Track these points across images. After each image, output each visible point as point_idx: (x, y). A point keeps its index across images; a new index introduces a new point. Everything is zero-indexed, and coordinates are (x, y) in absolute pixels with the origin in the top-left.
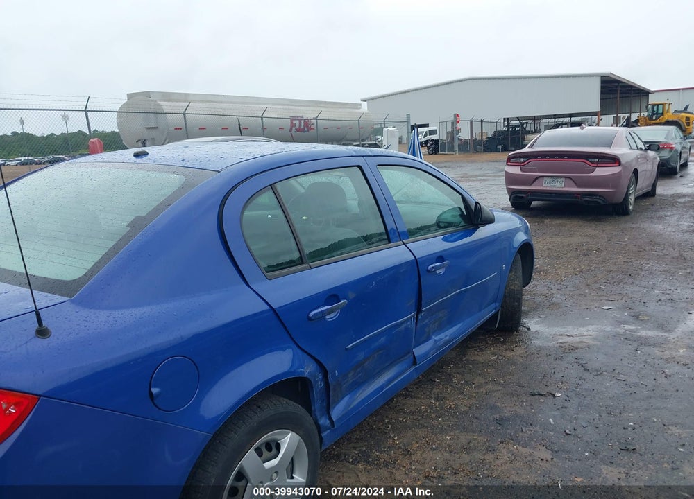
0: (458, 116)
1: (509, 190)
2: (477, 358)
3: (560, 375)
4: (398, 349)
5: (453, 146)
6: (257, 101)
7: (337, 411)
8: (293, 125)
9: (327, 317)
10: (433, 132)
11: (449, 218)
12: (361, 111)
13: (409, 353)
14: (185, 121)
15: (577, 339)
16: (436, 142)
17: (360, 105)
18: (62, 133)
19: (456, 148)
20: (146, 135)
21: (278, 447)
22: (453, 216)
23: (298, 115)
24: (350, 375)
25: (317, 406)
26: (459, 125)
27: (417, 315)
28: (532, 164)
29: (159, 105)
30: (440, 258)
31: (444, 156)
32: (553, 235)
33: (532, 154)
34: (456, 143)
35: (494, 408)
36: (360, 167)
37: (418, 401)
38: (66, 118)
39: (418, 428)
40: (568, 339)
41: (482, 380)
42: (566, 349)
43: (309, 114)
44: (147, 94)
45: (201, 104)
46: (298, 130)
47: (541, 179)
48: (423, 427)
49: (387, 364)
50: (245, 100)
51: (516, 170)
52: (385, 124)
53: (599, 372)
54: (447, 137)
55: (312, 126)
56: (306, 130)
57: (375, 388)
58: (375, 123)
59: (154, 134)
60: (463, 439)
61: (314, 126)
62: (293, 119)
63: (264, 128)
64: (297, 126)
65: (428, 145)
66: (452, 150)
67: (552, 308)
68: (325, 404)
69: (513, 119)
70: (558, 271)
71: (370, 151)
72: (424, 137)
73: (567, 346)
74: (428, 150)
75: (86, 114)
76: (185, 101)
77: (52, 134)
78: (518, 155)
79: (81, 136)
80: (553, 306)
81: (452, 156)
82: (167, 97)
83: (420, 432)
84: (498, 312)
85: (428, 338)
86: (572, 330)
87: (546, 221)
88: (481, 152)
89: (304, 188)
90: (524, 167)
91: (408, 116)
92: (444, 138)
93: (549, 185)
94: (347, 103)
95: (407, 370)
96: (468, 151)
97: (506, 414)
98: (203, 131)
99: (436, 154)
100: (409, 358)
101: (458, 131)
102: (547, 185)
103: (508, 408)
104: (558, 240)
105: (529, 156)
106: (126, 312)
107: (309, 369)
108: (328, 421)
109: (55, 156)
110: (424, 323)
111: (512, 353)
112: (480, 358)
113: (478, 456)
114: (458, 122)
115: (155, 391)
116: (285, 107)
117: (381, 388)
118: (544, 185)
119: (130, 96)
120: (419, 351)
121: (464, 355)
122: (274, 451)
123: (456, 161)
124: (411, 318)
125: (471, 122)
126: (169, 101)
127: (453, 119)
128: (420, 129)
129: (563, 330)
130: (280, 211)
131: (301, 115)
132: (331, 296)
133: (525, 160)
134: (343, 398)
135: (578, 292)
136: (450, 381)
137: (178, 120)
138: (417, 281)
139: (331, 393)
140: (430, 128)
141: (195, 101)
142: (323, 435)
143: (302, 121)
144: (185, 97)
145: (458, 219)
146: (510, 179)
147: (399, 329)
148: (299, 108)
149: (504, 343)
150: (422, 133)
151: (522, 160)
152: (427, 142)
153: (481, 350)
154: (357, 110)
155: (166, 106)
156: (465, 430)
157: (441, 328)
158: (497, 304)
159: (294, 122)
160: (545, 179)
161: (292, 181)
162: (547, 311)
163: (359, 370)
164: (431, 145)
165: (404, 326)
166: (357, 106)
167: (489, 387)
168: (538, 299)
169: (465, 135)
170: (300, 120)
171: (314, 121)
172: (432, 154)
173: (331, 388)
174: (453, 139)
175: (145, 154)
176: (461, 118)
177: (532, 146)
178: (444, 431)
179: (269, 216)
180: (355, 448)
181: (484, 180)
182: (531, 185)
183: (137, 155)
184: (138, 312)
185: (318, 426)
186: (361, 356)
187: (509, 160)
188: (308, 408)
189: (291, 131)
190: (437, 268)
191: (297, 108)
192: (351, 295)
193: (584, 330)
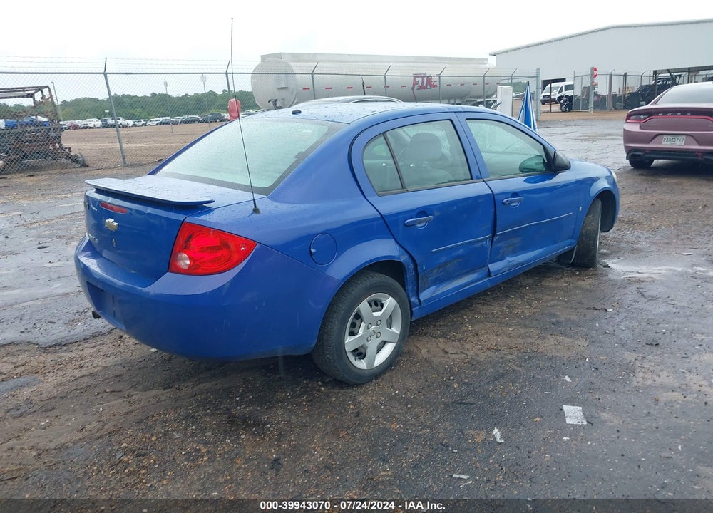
0: (595, 69)
1: (626, 147)
2: (551, 284)
3: (618, 298)
4: (475, 261)
5: (588, 102)
6: (381, 59)
7: (424, 295)
8: (415, 83)
9: (418, 225)
10: (568, 88)
11: (532, 164)
12: (487, 66)
13: (484, 266)
14: (313, 81)
15: (646, 275)
16: (570, 99)
17: (487, 60)
18: (195, 94)
19: (591, 105)
20: (278, 95)
21: (382, 305)
22: (537, 164)
23: (421, 72)
24: (435, 271)
25: (409, 287)
26: (596, 80)
27: (493, 237)
28: (654, 121)
29: (289, 66)
30: (515, 194)
31: (578, 114)
32: (664, 192)
33: (653, 111)
34: (592, 99)
35: (555, 315)
36: (451, 120)
37: (492, 308)
38: (204, 80)
39: (488, 322)
40: (638, 275)
41: (550, 298)
42: (631, 282)
43: (432, 71)
44: (279, 55)
45: (328, 64)
46: (421, 87)
47: (660, 136)
48: (492, 322)
49: (465, 271)
50: (369, 59)
51: (635, 128)
52: (512, 79)
53: (654, 298)
54: (583, 93)
55: (435, 84)
56: (429, 87)
57: (454, 286)
58: (502, 78)
59: (283, 93)
60: (522, 331)
61: (437, 83)
62: (415, 76)
63: (386, 87)
64: (420, 83)
65: (562, 101)
66: (586, 107)
67: (634, 252)
68: (415, 288)
69: (662, 72)
70: (653, 224)
71: (462, 108)
72: (559, 93)
73: (634, 279)
74: (561, 107)
75: (227, 76)
76: (313, 61)
77: (187, 95)
78: (638, 112)
79: (212, 97)
80: (634, 251)
81: (585, 114)
82: (297, 57)
83: (489, 325)
84: (573, 249)
85: (502, 259)
86: (643, 269)
87: (663, 179)
88: (620, 110)
89: (410, 137)
90: (643, 124)
91: (538, 70)
92: (579, 94)
93: (668, 143)
94: (472, 59)
95: (482, 279)
96: (606, 109)
97: (562, 319)
98: (329, 91)
99: (569, 111)
100: (484, 271)
101: (594, 86)
102: (666, 143)
103: (564, 315)
104: (668, 197)
105: (650, 113)
106: (298, 206)
107: (404, 258)
108: (417, 301)
109: (190, 116)
110: (499, 245)
111: (583, 282)
112: (553, 284)
113: (530, 340)
114: (596, 76)
115: (313, 250)
116: (408, 64)
117: (460, 287)
118: (663, 143)
119: (264, 58)
120: (494, 267)
121: (540, 282)
122: (379, 307)
123: (588, 119)
124: (487, 238)
125: (611, 76)
126: (299, 61)
127: (589, 72)
128: (553, 85)
129: (637, 268)
130: (392, 160)
131: (424, 72)
132: (422, 212)
133: (645, 117)
134: (429, 287)
135: (666, 241)
136: (522, 297)
137: (305, 80)
138: (493, 210)
139: (420, 281)
140: (567, 83)
141: (323, 61)
142: (413, 309)
143: (425, 78)
144: (313, 58)
145: (541, 166)
146: (628, 137)
147: (476, 245)
148: (424, 65)
149: (578, 275)
150: (557, 88)
151: (642, 117)
152: (560, 98)
153: (557, 279)
154: (483, 66)
155: (296, 67)
156: (525, 326)
157: (515, 252)
158: (573, 241)
159: (417, 79)
160: (665, 136)
161: (399, 130)
162: (627, 254)
163: (441, 270)
164: (565, 101)
165: (479, 244)
166: (484, 61)
167: (555, 302)
168: (623, 245)
169: (602, 90)
170: (423, 77)
171: (437, 78)
172: (566, 111)
173: (420, 277)
174: (588, 95)
175: (299, 112)
176: (598, 72)
177: (656, 103)
178: (507, 325)
179: (384, 165)
180: (438, 330)
181: (613, 139)
182: (649, 142)
183: (294, 113)
184: (303, 206)
185: (410, 302)
186: (443, 259)
187: (628, 117)
188: (403, 286)
189: (413, 89)
190: (512, 202)
191: (420, 65)
192: (437, 214)
193: (655, 270)
